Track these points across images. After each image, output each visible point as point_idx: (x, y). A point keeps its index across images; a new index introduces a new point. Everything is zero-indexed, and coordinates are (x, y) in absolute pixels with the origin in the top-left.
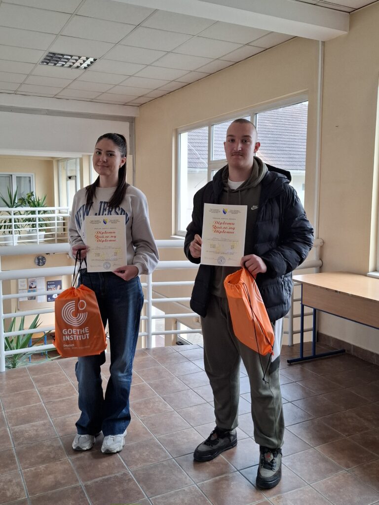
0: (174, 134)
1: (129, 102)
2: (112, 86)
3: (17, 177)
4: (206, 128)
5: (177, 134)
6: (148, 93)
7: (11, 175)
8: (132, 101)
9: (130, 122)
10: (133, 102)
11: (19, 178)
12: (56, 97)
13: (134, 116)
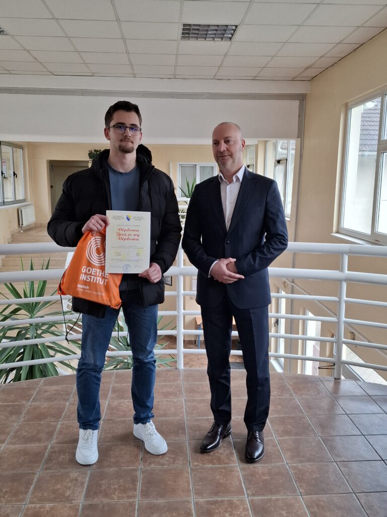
0: (343, 110)
1: (296, 77)
2: (270, 58)
3: (200, 167)
4: (379, 99)
5: (347, 108)
6: (315, 62)
7: (196, 165)
8: (300, 74)
9: (299, 100)
10: (301, 76)
11: (203, 168)
12: (215, 78)
13: (304, 93)
